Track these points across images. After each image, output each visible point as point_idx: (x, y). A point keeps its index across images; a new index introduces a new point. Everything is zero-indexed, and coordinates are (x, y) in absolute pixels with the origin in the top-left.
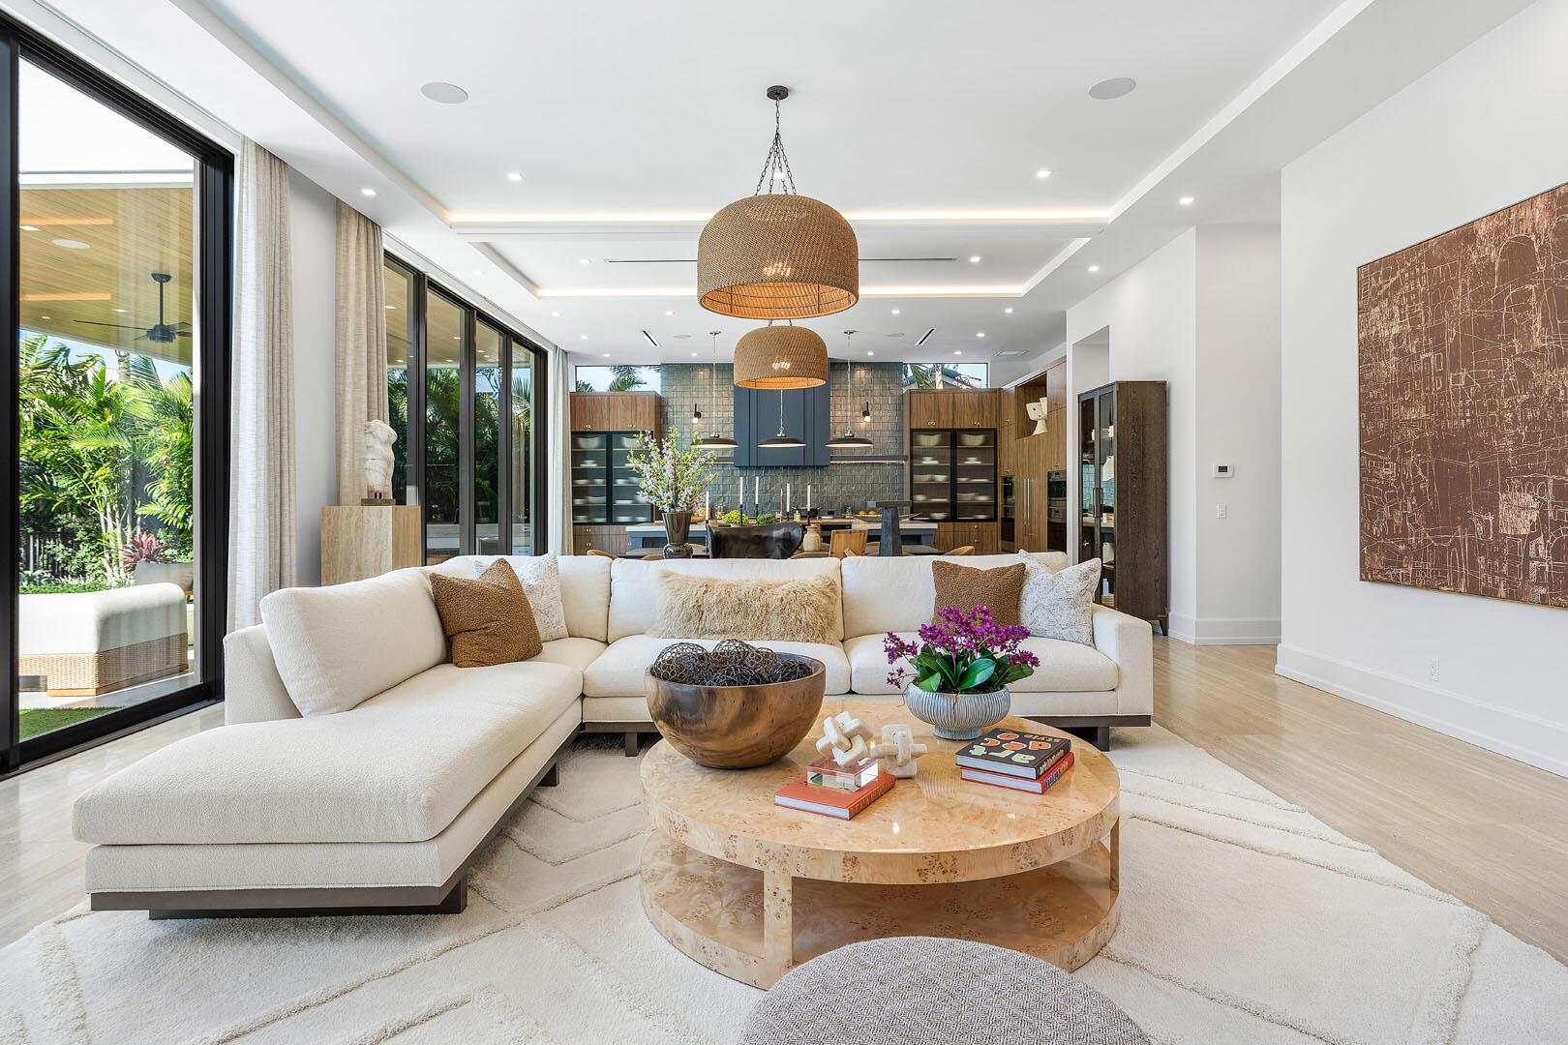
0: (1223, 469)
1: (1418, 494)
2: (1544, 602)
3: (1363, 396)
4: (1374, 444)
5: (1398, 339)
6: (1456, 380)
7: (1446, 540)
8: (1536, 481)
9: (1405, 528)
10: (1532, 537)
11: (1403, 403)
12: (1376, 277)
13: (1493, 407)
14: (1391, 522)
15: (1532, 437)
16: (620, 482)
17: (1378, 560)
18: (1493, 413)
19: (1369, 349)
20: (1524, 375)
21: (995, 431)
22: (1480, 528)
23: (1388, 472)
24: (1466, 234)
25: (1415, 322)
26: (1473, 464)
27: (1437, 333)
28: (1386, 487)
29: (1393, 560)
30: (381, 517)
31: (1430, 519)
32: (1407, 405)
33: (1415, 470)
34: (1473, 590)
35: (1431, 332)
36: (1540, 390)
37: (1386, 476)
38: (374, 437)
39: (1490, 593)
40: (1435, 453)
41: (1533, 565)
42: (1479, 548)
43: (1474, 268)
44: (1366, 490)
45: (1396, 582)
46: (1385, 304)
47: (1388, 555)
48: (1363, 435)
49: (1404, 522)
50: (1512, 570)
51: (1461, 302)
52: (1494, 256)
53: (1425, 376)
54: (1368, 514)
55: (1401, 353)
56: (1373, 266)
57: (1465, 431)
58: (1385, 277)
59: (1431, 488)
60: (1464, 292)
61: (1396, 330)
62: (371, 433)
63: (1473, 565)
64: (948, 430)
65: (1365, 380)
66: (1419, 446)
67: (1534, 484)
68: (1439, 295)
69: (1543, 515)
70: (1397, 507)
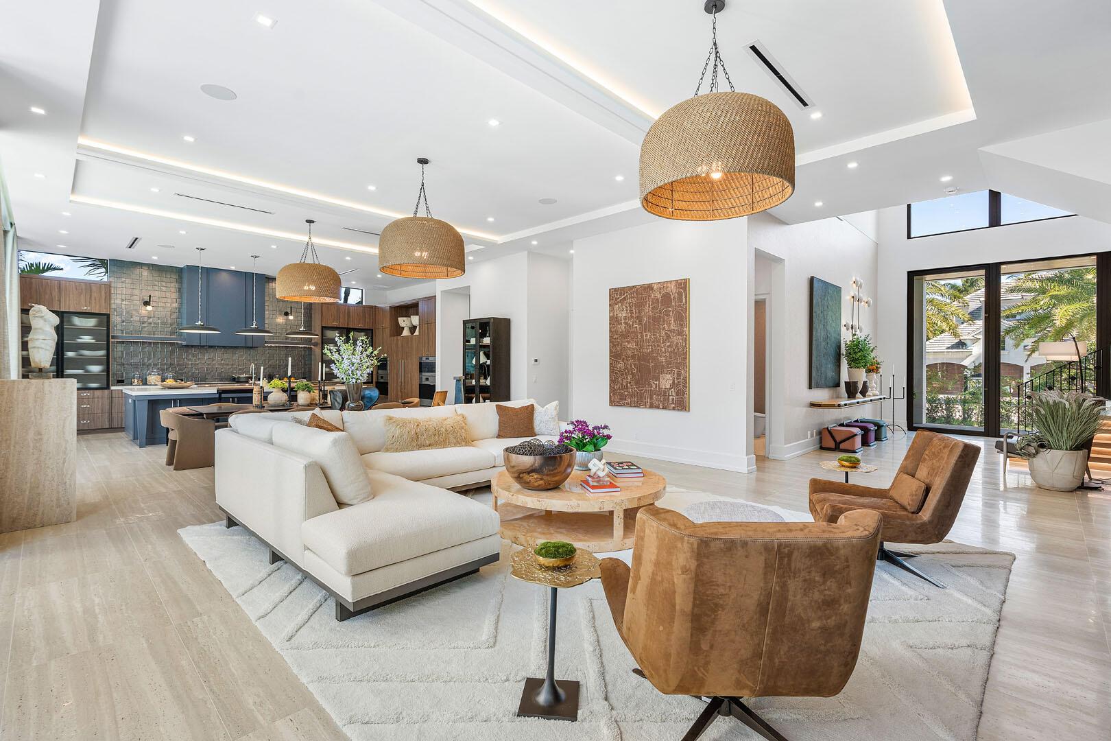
0: (536, 361)
1: (632, 374)
2: (674, 409)
3: (611, 337)
4: (615, 356)
5: (625, 318)
6: (646, 335)
7: (642, 390)
8: (672, 371)
9: (627, 386)
10: (670, 389)
11: (627, 341)
12: (617, 294)
13: (658, 346)
14: (622, 384)
15: (670, 357)
16: (70, 354)
17: (617, 398)
18: (658, 348)
19: (614, 321)
20: (668, 337)
21: (372, 330)
22: (654, 386)
23: (621, 365)
24: (649, 287)
25: (631, 313)
26: (652, 364)
27: (639, 318)
28: (620, 371)
29: (623, 398)
30: (65, 388)
31: (637, 383)
32: (628, 342)
33: (631, 366)
34: (651, 407)
35: (638, 318)
36: (673, 342)
37: (620, 368)
38: (45, 320)
39: (658, 407)
40: (639, 360)
41: (671, 397)
42: (652, 393)
43: (653, 299)
44: (611, 372)
45: (623, 405)
46: (620, 304)
47: (621, 396)
48: (611, 351)
49: (627, 384)
50: (665, 399)
51: (647, 309)
52: (659, 297)
53: (635, 333)
54: (613, 381)
55: (626, 323)
56: (616, 290)
57: (649, 353)
58: (621, 294)
59: (637, 372)
60: (649, 306)
61: (624, 315)
62: (42, 317)
63: (652, 398)
64: (344, 328)
65: (612, 332)
66: (633, 357)
67: (671, 372)
68: (640, 305)
69: (673, 382)
70: (624, 379)
